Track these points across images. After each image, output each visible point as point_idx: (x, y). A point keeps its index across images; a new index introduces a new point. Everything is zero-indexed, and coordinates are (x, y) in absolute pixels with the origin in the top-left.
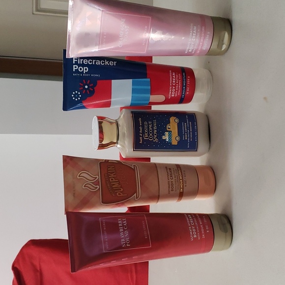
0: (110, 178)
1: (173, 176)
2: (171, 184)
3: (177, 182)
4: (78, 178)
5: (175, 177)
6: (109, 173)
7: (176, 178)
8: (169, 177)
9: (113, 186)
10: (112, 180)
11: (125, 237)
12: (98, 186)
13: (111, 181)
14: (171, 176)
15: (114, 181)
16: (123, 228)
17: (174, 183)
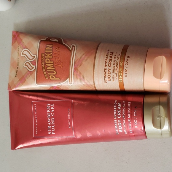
0: (46, 58)
1: (112, 62)
2: (107, 72)
3: (115, 71)
4: (22, 55)
5: (114, 64)
6: (46, 53)
7: (115, 66)
8: (108, 63)
9: (47, 68)
10: (48, 61)
11: (51, 124)
12: (34, 66)
13: (46, 62)
14: (110, 63)
15: (49, 62)
16: (50, 115)
17: (111, 71)
